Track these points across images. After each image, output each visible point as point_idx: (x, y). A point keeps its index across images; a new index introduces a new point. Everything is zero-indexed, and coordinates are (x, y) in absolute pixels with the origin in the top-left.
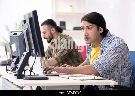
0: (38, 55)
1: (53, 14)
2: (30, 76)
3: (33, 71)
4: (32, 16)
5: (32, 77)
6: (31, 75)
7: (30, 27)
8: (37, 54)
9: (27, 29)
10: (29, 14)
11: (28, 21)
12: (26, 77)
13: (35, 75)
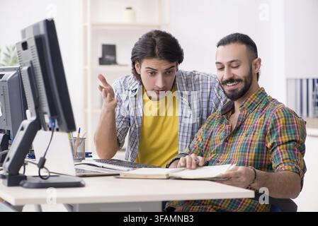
0: (57, 126)
2: (39, 179)
3: (45, 165)
5: (43, 181)
6: (40, 176)
8: (55, 126)
9: (31, 63)
10: (36, 27)
11: (32, 44)
12: (28, 181)
13: (50, 176)
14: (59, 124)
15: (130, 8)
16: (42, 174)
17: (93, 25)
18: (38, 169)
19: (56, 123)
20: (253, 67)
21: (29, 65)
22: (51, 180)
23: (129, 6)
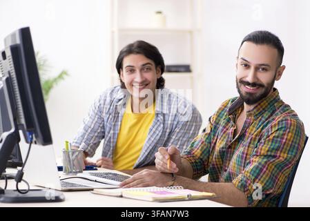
0: (34, 139)
1: (113, 32)
2: (17, 193)
3: (23, 178)
4: (18, 41)
5: (21, 195)
6: (18, 190)
7: (13, 68)
8: (32, 138)
9: (9, 73)
11: (9, 53)
12: (6, 195)
13: (29, 190)
14: (36, 137)
15: (160, 13)
16: (20, 188)
17: (121, 30)
18: (15, 183)
19: (34, 135)
20: (277, 74)
21: (7, 76)
22: (30, 194)
23: (159, 10)
